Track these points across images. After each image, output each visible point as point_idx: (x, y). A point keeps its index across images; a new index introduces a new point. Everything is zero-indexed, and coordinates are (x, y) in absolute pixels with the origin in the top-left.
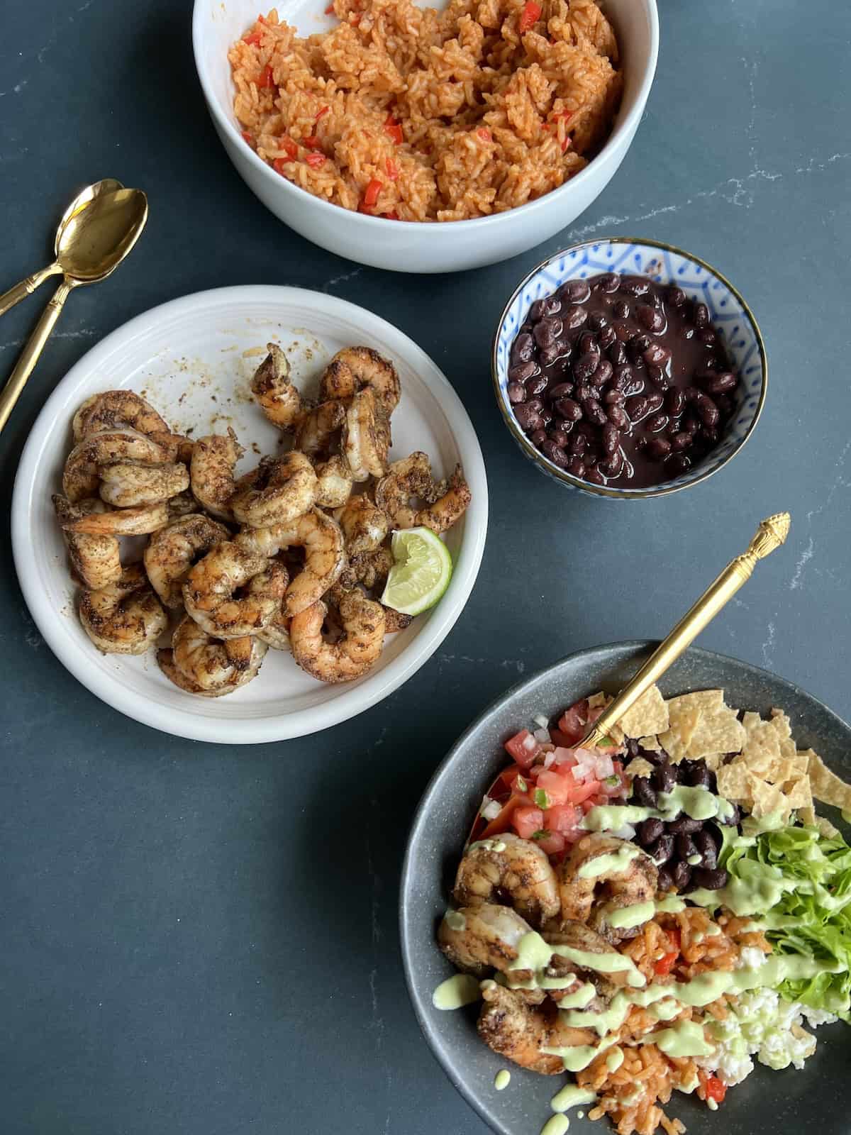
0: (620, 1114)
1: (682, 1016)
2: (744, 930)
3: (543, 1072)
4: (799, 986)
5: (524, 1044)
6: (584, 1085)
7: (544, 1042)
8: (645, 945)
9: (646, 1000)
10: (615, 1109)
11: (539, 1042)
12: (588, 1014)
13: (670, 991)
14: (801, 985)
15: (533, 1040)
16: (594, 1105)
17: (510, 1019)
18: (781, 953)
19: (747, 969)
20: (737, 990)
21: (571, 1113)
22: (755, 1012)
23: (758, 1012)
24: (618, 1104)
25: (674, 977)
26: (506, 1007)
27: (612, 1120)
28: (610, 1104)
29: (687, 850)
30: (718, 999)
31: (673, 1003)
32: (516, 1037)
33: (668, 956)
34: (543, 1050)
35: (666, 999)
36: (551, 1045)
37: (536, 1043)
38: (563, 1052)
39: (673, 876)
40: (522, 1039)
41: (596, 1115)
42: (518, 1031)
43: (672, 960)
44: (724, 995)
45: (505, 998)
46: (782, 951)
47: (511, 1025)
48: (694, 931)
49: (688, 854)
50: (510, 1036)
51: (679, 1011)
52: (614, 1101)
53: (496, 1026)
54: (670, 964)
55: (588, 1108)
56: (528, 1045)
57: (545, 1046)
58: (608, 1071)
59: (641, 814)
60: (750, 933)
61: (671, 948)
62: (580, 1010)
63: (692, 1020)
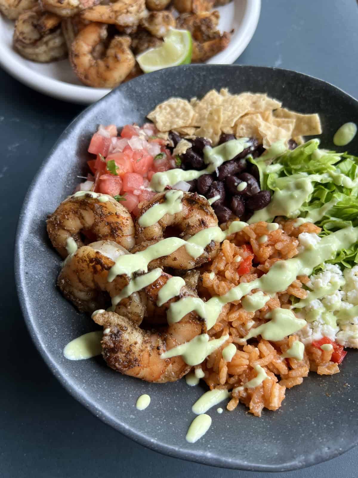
0: (249, 398)
1: (272, 303)
2: (296, 225)
3: (173, 379)
4: (352, 251)
5: (146, 356)
6: (214, 388)
7: (162, 348)
8: (224, 256)
9: (237, 293)
10: (244, 395)
11: (158, 348)
12: (184, 300)
13: (256, 284)
14: (353, 249)
15: (153, 349)
16: (229, 399)
17: (126, 336)
18: (329, 234)
19: (308, 249)
20: (307, 271)
21: (212, 412)
22: (327, 285)
23: (329, 284)
24: (246, 390)
25: (256, 275)
26: (118, 325)
27: (244, 404)
28: (239, 392)
29: (234, 182)
30: (294, 282)
31: (261, 293)
32: (136, 349)
33: (246, 260)
34: (164, 355)
35: (254, 291)
36: (169, 348)
37: (156, 351)
38: (180, 350)
39: (231, 207)
40: (142, 351)
41: (232, 406)
42: (136, 343)
43: (250, 262)
44: (298, 278)
45: (115, 319)
46: (329, 232)
47: (128, 340)
48: (259, 237)
49: (236, 184)
50: (131, 350)
51: (268, 298)
52: (241, 389)
53: (114, 344)
54: (248, 264)
55: (224, 404)
56: (150, 355)
57: (164, 351)
58: (225, 362)
59: (194, 174)
60: (301, 226)
61: (246, 253)
62: (177, 299)
63: (281, 307)
